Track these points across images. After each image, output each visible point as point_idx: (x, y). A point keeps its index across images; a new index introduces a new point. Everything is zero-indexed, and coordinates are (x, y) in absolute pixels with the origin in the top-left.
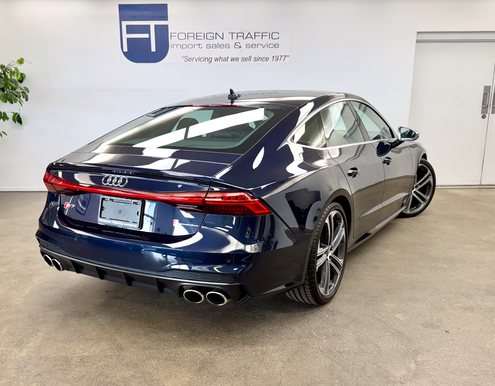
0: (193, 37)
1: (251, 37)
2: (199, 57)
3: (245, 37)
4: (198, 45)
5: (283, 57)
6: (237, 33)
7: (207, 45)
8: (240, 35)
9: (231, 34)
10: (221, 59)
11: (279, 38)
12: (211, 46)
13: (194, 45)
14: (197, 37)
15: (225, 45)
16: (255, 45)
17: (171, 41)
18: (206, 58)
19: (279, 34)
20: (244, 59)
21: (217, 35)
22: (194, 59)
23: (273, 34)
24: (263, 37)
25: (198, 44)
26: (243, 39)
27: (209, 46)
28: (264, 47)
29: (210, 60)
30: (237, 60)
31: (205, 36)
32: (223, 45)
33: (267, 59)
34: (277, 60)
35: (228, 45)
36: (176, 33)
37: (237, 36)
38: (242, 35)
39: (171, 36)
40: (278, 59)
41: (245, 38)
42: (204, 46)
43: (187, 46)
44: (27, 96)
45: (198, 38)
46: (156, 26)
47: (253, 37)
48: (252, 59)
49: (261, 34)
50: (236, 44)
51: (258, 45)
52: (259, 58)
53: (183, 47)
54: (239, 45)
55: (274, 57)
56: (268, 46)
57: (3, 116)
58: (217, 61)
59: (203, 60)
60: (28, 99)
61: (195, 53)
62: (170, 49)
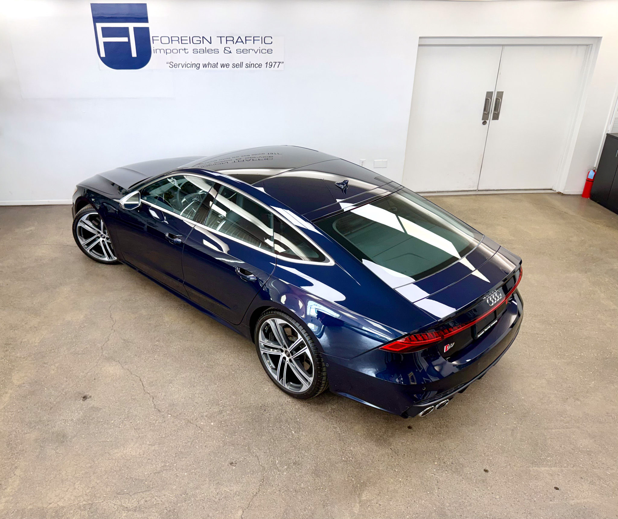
0: (178, 41)
1: (242, 42)
2: (185, 63)
3: (235, 41)
4: (184, 50)
5: (277, 64)
6: (226, 37)
7: (194, 50)
8: (229, 39)
9: (220, 38)
10: (210, 65)
11: (272, 42)
12: (198, 51)
13: (179, 50)
14: (182, 41)
15: (213, 50)
16: (246, 50)
17: (153, 46)
18: (193, 64)
19: (272, 38)
20: (235, 66)
21: (204, 38)
22: (180, 65)
23: (266, 38)
24: (255, 41)
25: (183, 49)
26: (233, 43)
27: (195, 51)
28: (256, 53)
29: (197, 66)
30: (227, 67)
31: (191, 40)
32: (211, 50)
33: (260, 66)
34: (270, 67)
35: (217, 50)
36: (158, 37)
37: (227, 41)
38: (232, 39)
39: (153, 40)
40: (272, 65)
41: (235, 43)
42: (190, 51)
43: (172, 51)
45: (183, 42)
46: (135, 29)
47: (244, 42)
48: (244, 65)
49: (252, 39)
50: (226, 48)
51: (249, 50)
53: (167, 52)
54: (229, 50)
55: (267, 63)
56: (261, 51)
58: (206, 67)
59: (190, 66)
61: (181, 58)
62: (153, 55)
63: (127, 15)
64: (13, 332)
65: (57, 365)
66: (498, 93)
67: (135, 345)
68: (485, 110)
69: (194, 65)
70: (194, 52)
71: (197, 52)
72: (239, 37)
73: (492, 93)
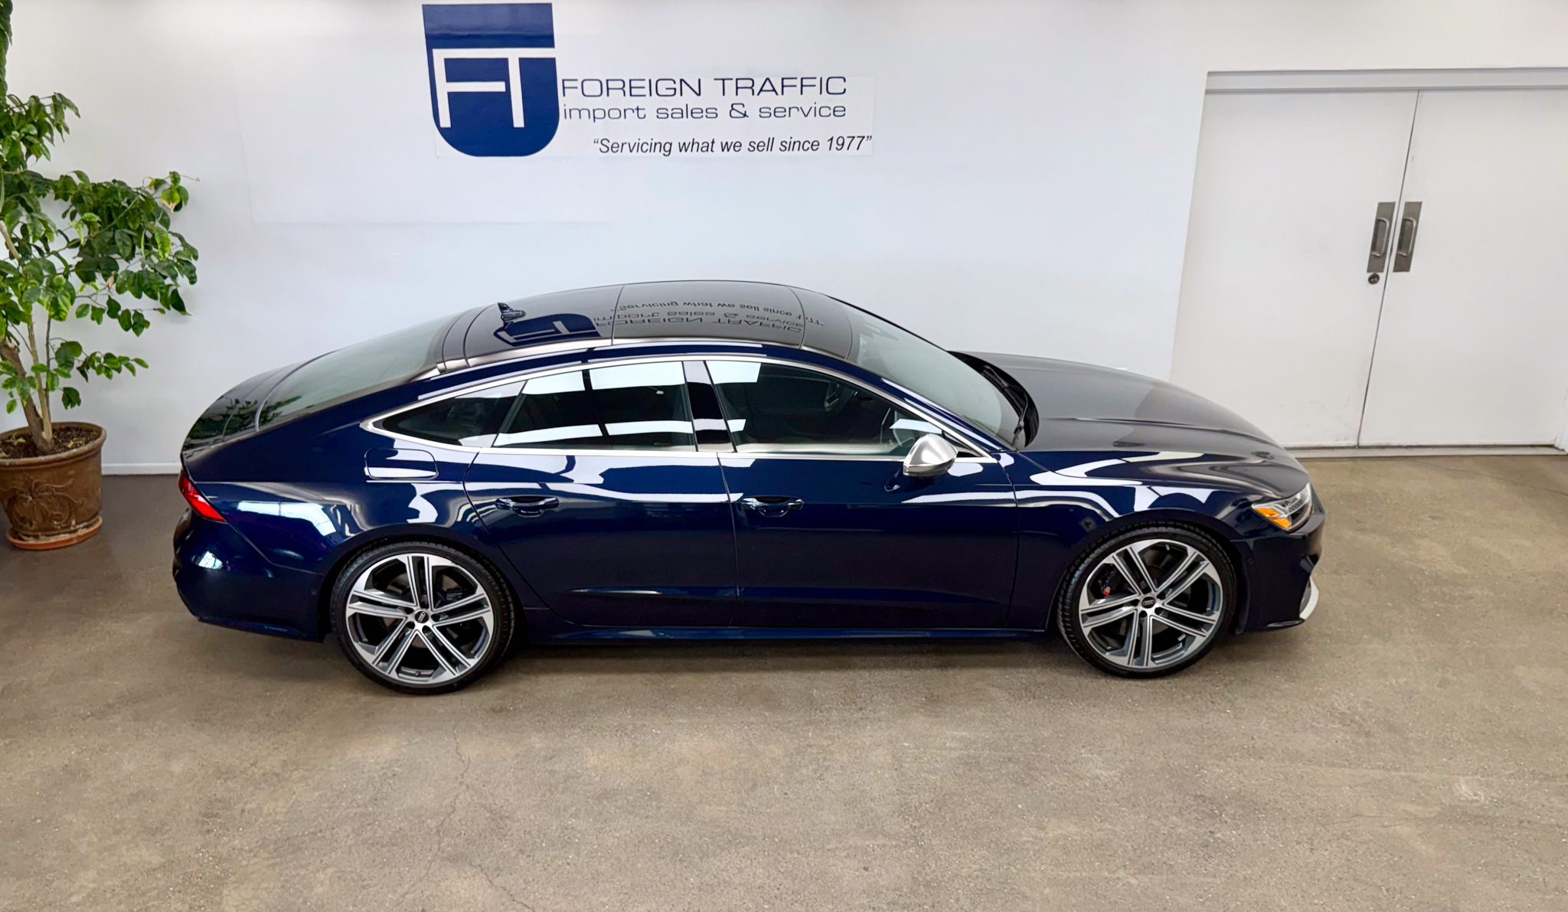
0: (622, 89)
1: (774, 90)
2: (637, 142)
3: (757, 89)
4: (636, 111)
5: (857, 141)
6: (737, 80)
7: (659, 111)
8: (744, 83)
9: (721, 82)
10: (696, 146)
11: (845, 90)
12: (670, 113)
13: (625, 110)
14: (633, 90)
15: (704, 111)
16: (783, 110)
17: (564, 102)
18: (656, 144)
19: (845, 81)
20: (756, 146)
21: (683, 83)
22: (626, 147)
23: (830, 80)
24: (804, 88)
25: (634, 107)
26: (753, 94)
27: (662, 113)
28: (806, 116)
29: (666, 149)
30: (737, 149)
31: (653, 88)
32: (700, 111)
33: (814, 145)
34: (839, 147)
35: (714, 111)
36: (576, 80)
37: (737, 88)
38: (749, 83)
39: (564, 88)
40: (843, 144)
41: (756, 92)
42: (651, 113)
43: (607, 114)
44: (193, 271)
45: (634, 92)
46: (523, 62)
47: (779, 90)
48: (777, 145)
49: (798, 82)
50: (734, 107)
51: (790, 109)
52: (795, 143)
53: (596, 116)
54: (742, 110)
55: (832, 139)
56: (818, 112)
57: (135, 323)
58: (686, 151)
59: (649, 147)
60: (195, 277)
61: (628, 130)
62: (562, 122)
63: (508, 29)
64: (222, 784)
65: (330, 871)
66: (1408, 204)
67: (518, 824)
68: (1374, 247)
69: (658, 146)
70: (660, 116)
71: (666, 116)
72: (768, 79)
73: (1392, 205)
